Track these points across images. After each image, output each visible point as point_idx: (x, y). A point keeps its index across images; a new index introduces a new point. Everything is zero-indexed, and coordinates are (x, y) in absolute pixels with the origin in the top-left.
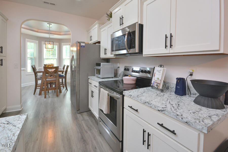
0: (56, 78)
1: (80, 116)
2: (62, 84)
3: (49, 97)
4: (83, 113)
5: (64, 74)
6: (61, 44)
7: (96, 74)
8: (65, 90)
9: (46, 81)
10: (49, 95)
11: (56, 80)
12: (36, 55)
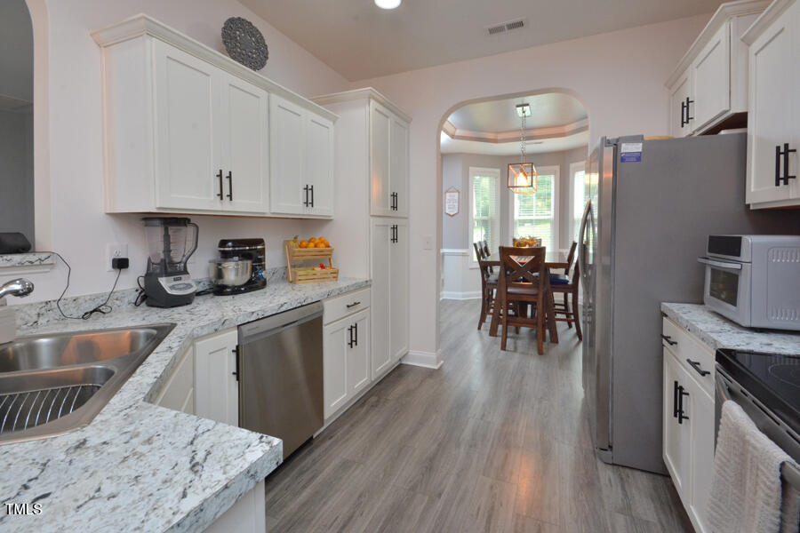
0: (538, 288)
1: (610, 480)
2: (565, 311)
3: (515, 349)
4: (627, 470)
5: (569, 279)
6: (569, 168)
7: (712, 294)
8: (574, 337)
9: (508, 293)
10: (515, 343)
11: (536, 295)
12: (494, 211)
